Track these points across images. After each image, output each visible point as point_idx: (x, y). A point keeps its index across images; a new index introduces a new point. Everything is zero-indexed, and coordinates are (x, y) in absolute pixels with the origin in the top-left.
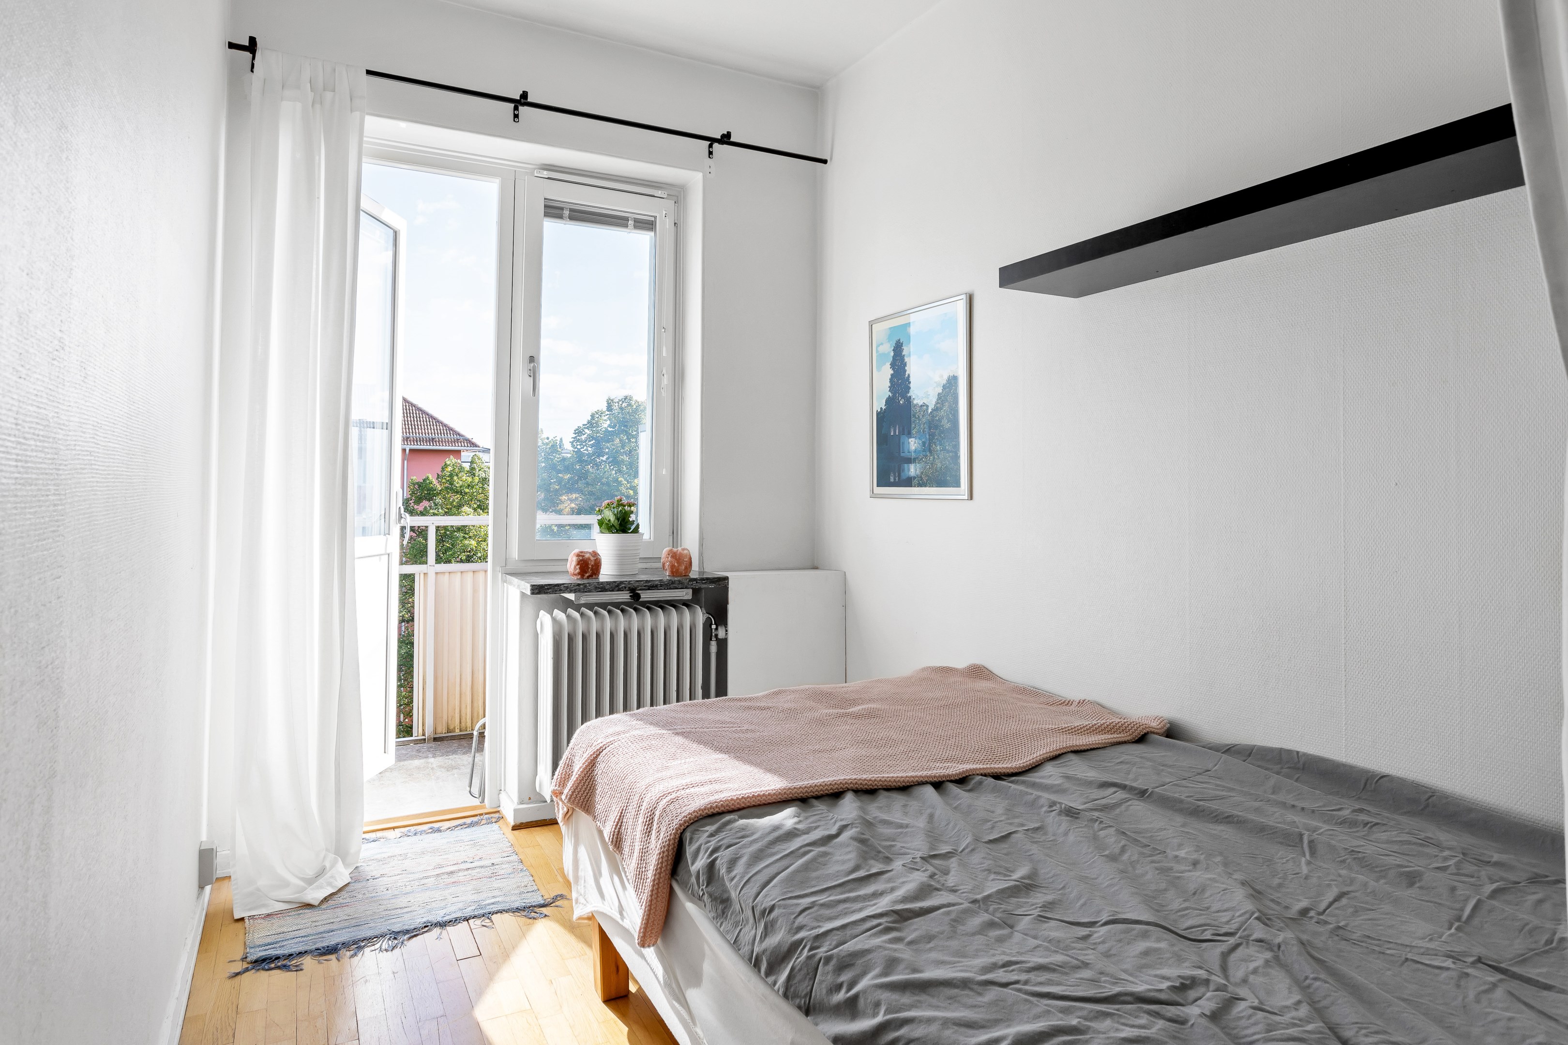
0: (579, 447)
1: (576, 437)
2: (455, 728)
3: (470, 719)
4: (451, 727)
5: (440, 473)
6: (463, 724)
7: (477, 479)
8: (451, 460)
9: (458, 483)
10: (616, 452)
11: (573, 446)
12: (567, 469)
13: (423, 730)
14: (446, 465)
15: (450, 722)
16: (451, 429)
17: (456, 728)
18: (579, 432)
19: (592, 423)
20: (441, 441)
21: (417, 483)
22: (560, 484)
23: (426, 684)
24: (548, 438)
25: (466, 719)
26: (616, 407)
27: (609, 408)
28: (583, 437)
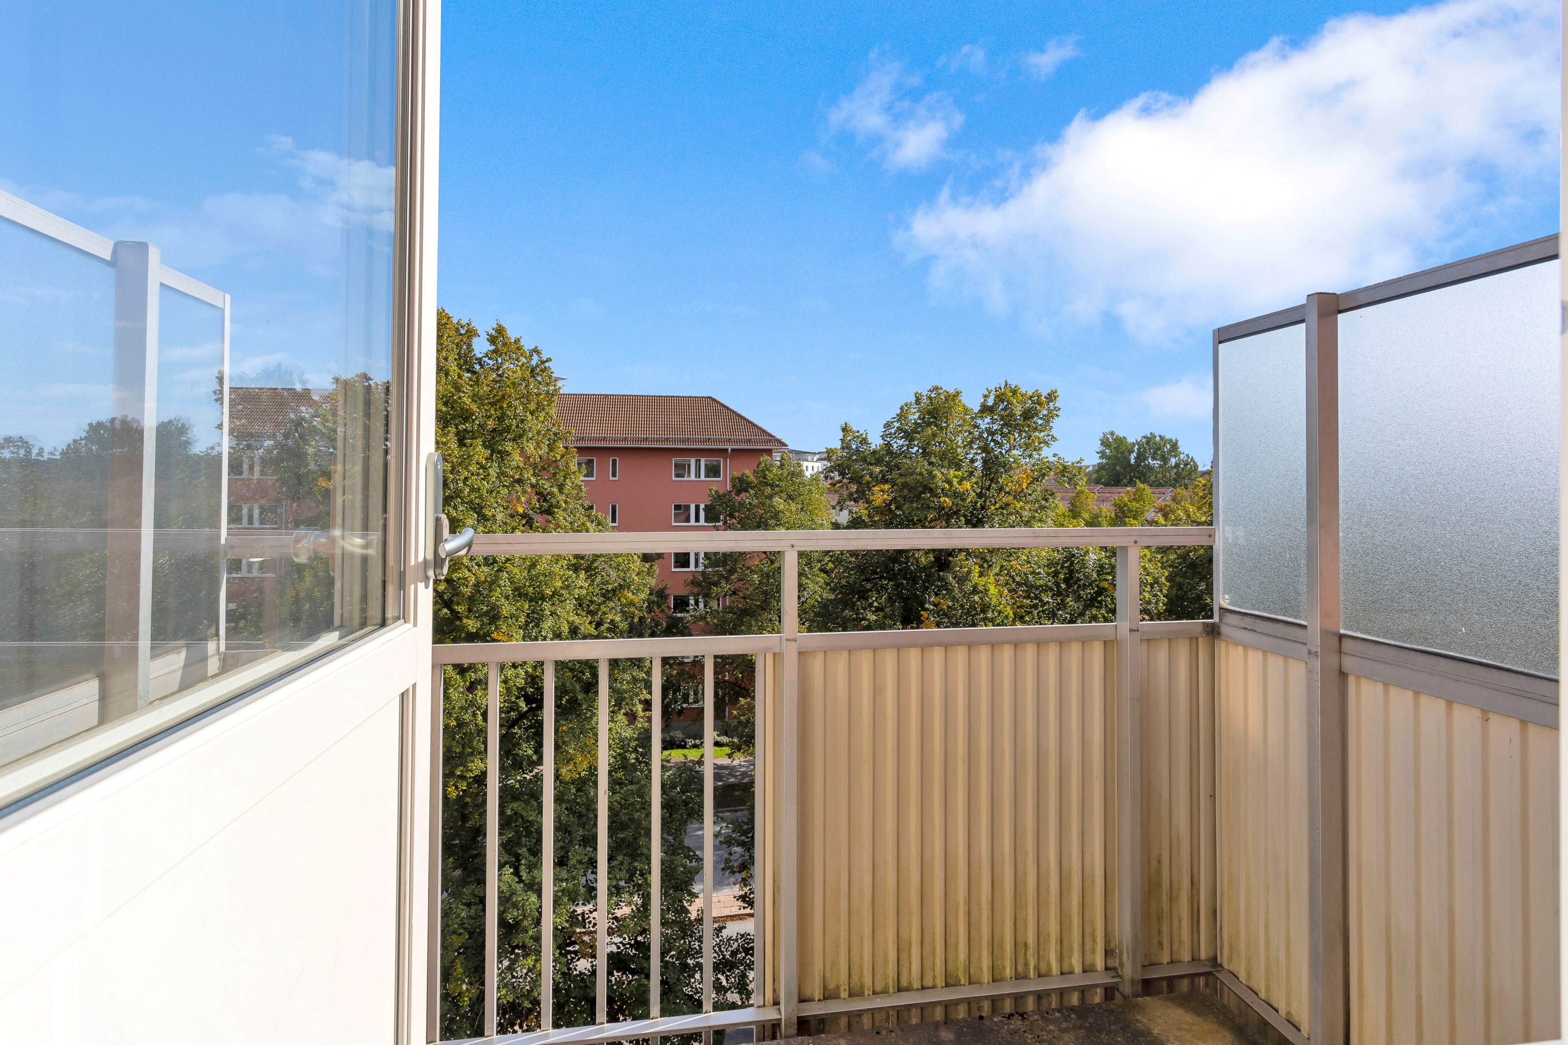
0: (888, 439)
1: (885, 431)
2: (838, 987)
3: (870, 970)
4: (832, 986)
5: (756, 469)
6: (855, 979)
7: (786, 472)
8: (765, 458)
9: (770, 476)
10: (928, 443)
11: (883, 439)
12: (878, 462)
13: (774, 990)
14: (760, 463)
15: (828, 974)
16: (764, 431)
17: (842, 989)
18: (888, 425)
19: (902, 415)
20: (756, 442)
21: (737, 478)
22: (871, 476)
23: (779, 891)
24: (858, 432)
25: (861, 968)
26: (925, 400)
27: (918, 401)
28: (893, 431)
